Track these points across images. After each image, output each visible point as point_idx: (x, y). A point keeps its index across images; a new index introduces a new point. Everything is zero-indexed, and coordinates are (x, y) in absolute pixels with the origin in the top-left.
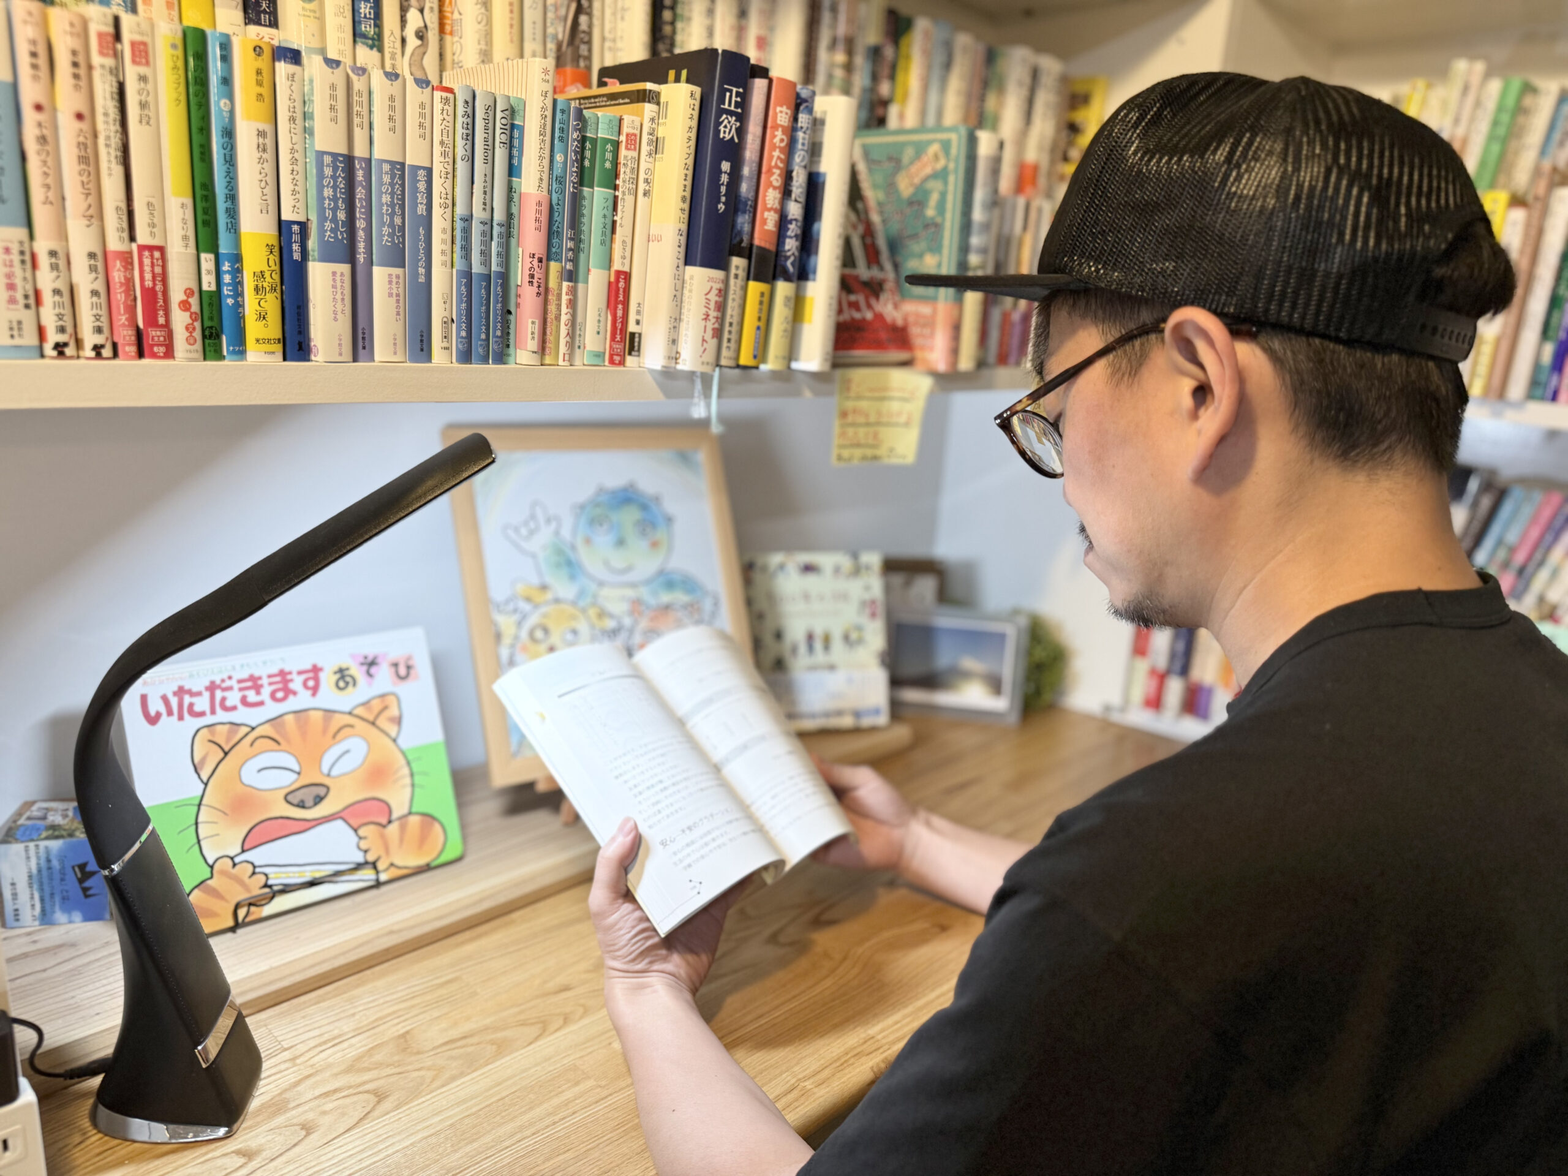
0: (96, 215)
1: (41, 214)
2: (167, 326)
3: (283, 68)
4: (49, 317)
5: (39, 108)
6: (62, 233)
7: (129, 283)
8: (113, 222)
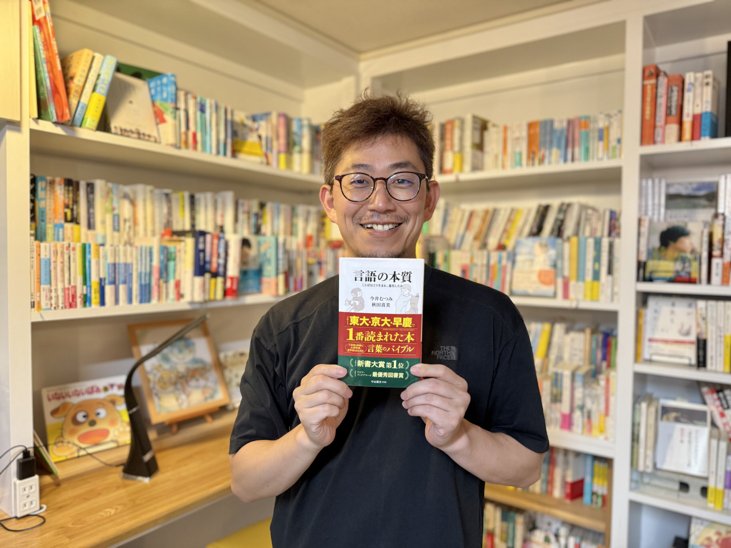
0: (63, 281)
1: (53, 282)
2: (76, 303)
3: (101, 248)
4: (53, 301)
5: (54, 262)
6: (56, 285)
7: (69, 294)
8: (66, 281)
